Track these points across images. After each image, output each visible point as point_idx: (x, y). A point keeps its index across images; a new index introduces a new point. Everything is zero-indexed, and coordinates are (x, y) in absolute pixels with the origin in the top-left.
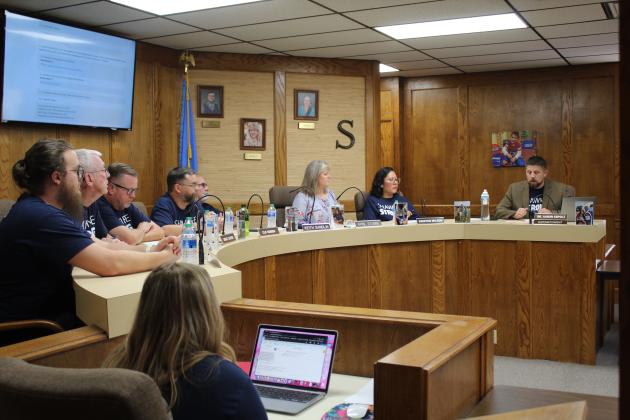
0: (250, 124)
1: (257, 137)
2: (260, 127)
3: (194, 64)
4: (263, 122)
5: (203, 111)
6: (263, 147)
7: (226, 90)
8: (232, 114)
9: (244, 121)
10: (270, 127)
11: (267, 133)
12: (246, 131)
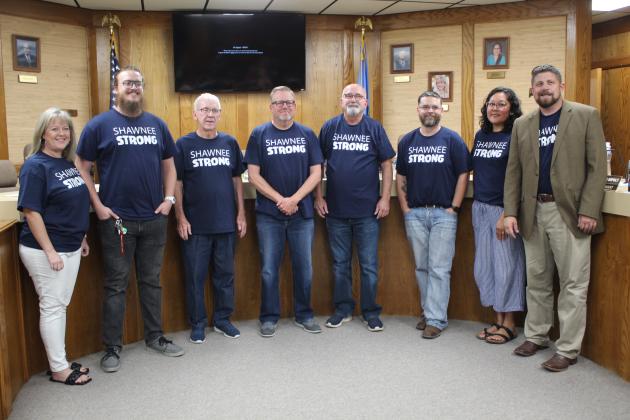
0: (437, 76)
1: (444, 89)
2: (447, 79)
3: (371, 27)
4: (449, 74)
5: (395, 69)
6: (450, 99)
7: (416, 47)
8: (421, 69)
9: (432, 75)
10: (457, 78)
11: (455, 85)
12: (433, 84)
